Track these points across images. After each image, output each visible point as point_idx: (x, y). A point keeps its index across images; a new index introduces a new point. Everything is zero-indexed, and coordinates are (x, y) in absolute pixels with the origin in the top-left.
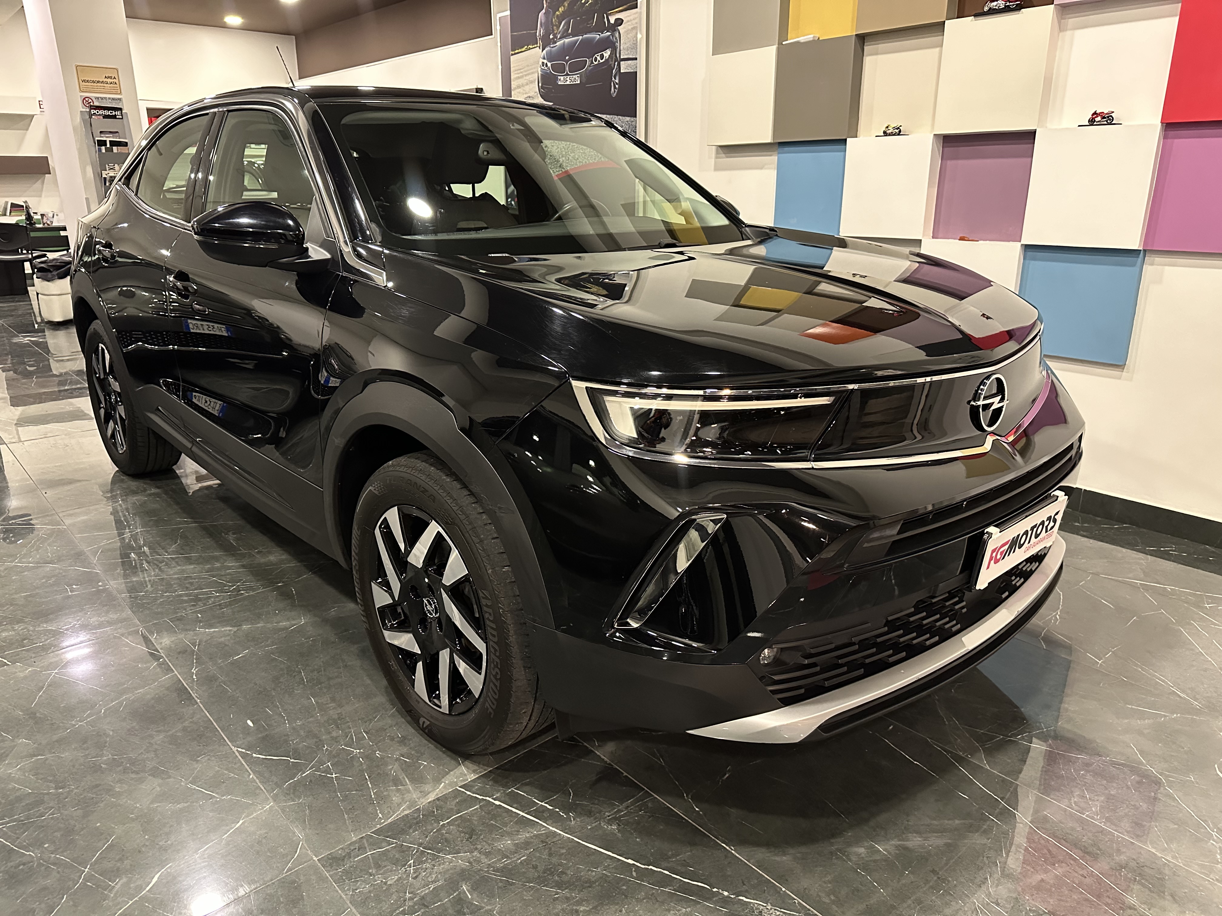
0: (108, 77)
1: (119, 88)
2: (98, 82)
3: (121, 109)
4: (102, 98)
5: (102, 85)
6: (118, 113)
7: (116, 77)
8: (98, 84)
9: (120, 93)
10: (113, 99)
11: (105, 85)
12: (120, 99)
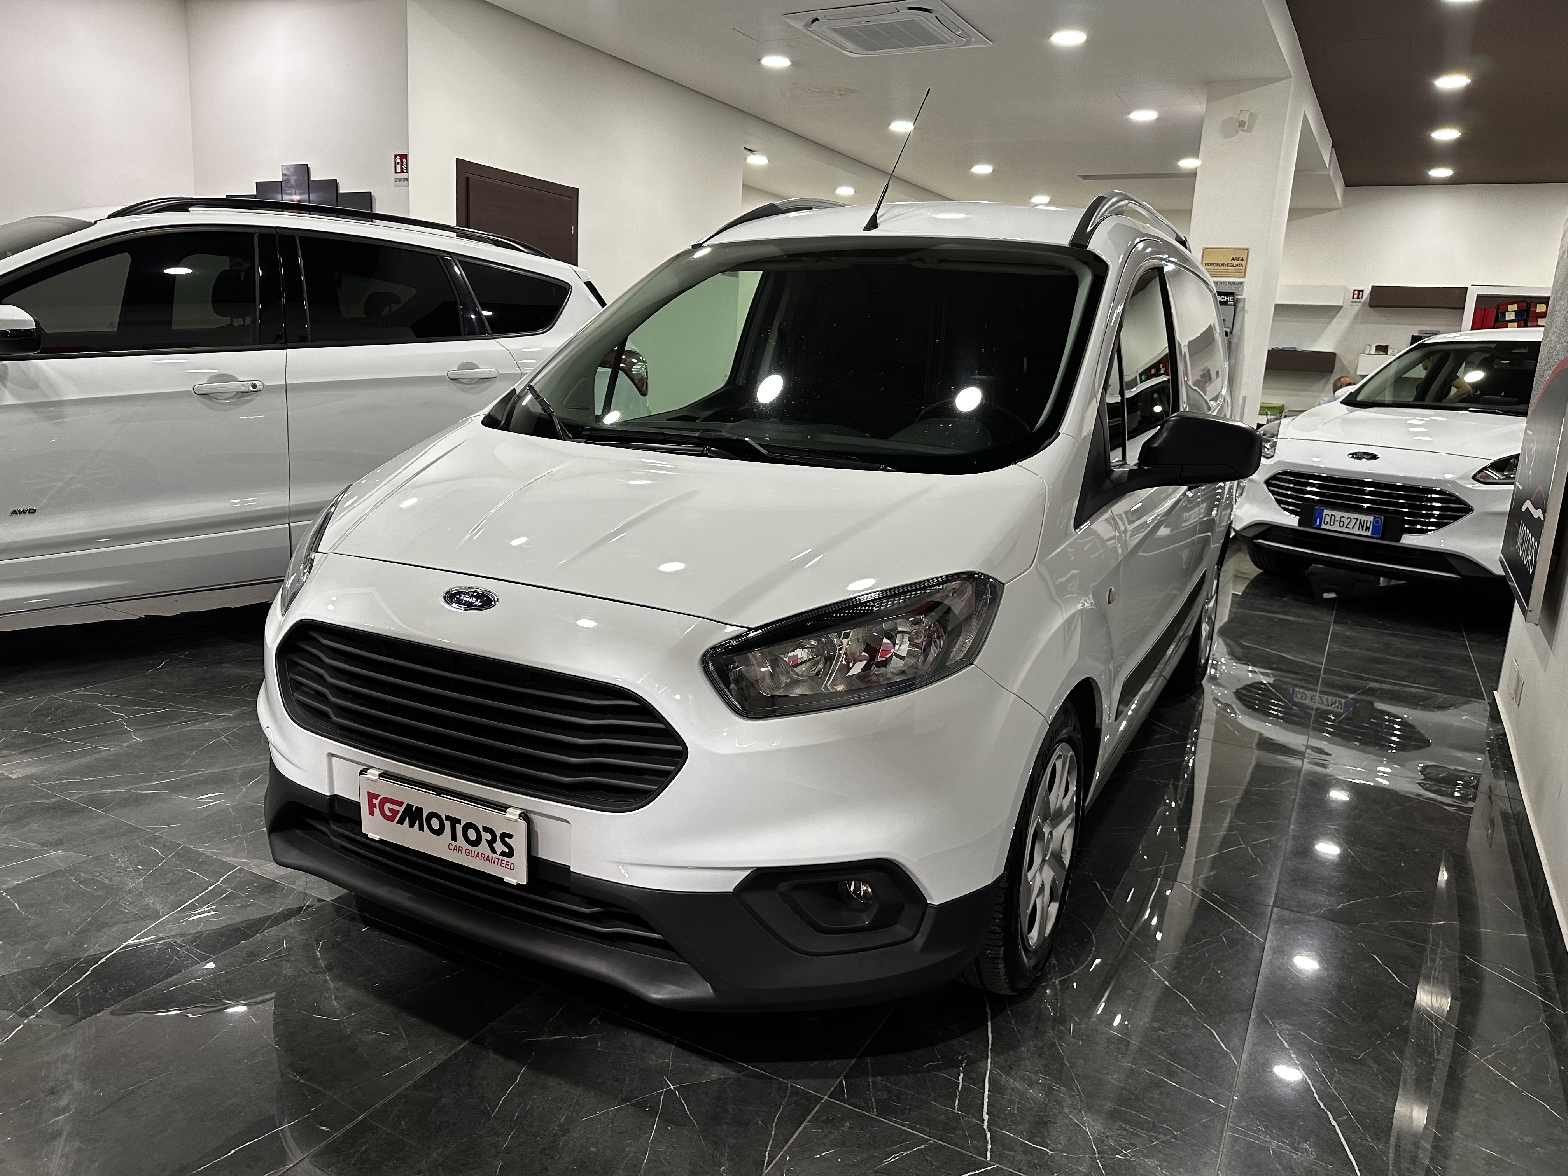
0: (1237, 259)
1: (1243, 271)
2: (1223, 265)
3: (1232, 294)
4: (1221, 283)
5: (1226, 268)
6: (1230, 299)
7: (1245, 259)
8: (1222, 267)
9: (1244, 277)
10: (1234, 283)
11: (1229, 268)
12: (1241, 283)
